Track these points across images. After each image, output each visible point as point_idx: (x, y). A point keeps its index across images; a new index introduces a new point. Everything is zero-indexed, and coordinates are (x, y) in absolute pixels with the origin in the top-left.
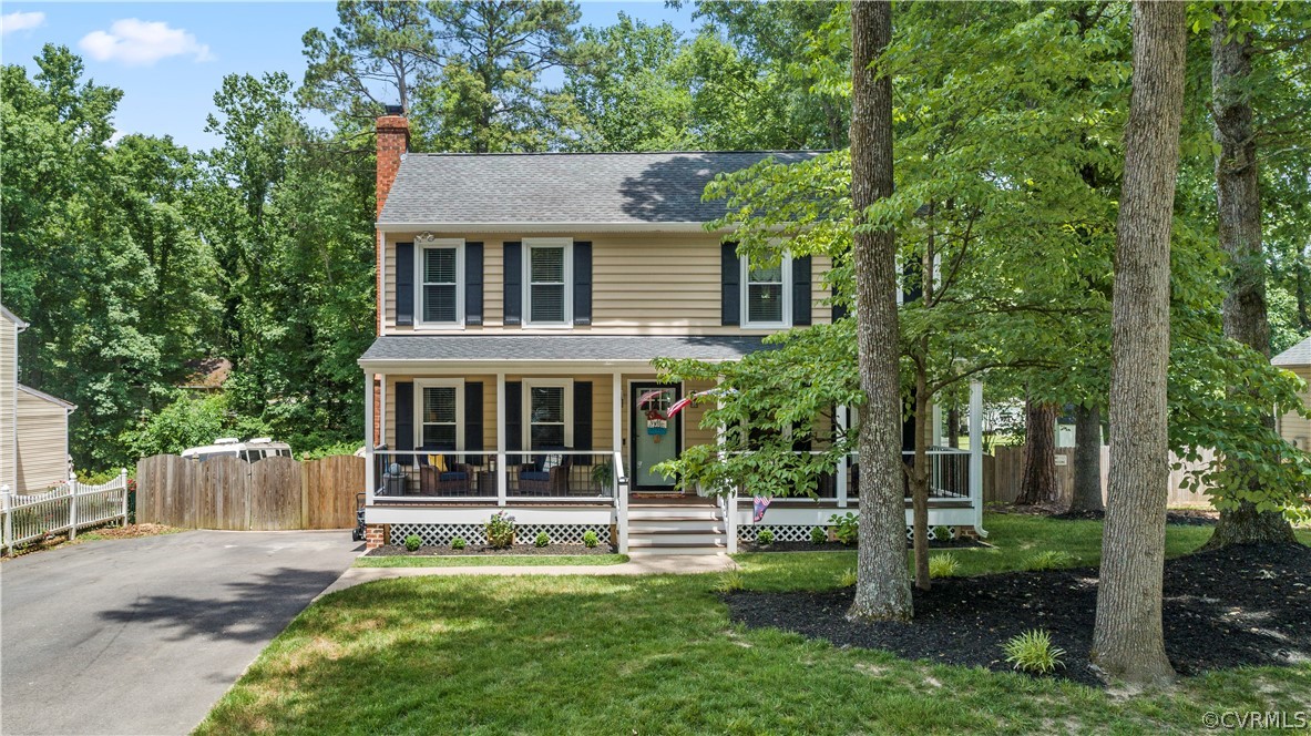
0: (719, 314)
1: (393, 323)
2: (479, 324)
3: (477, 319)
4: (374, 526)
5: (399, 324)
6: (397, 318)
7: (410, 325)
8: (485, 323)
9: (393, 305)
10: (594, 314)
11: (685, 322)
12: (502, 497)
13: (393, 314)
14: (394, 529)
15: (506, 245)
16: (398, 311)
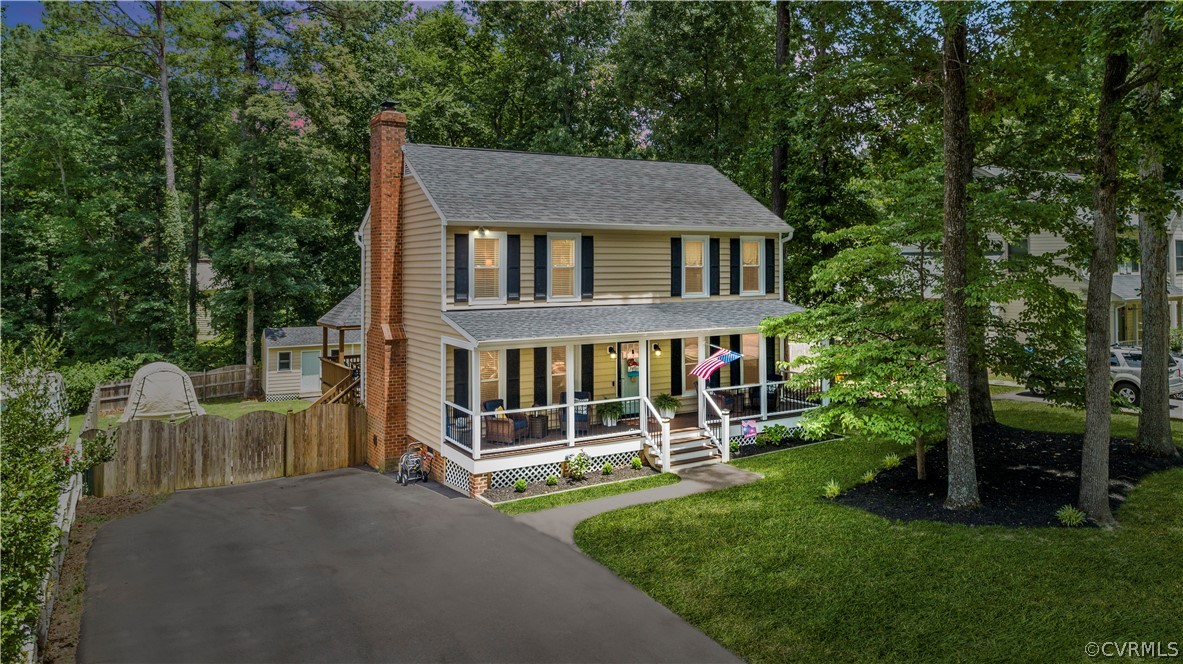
0: (669, 288)
1: (452, 300)
2: (517, 299)
3: (515, 295)
4: (481, 475)
5: (457, 301)
6: (455, 297)
7: (465, 301)
8: (521, 299)
9: (452, 286)
10: (595, 289)
11: (650, 295)
12: (571, 438)
13: (452, 293)
14: (494, 475)
15: (537, 238)
16: (457, 290)
